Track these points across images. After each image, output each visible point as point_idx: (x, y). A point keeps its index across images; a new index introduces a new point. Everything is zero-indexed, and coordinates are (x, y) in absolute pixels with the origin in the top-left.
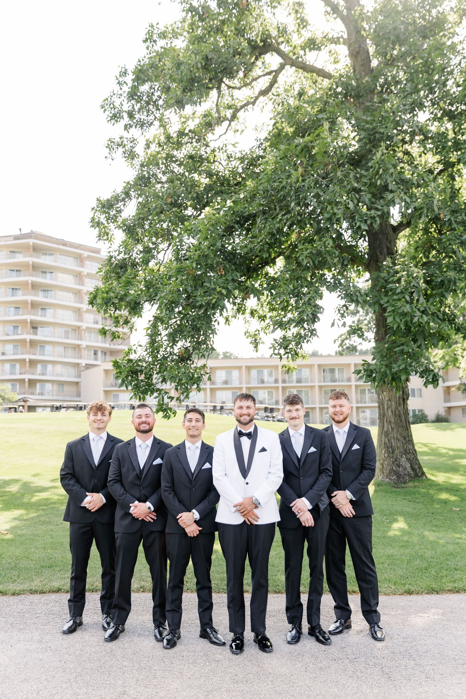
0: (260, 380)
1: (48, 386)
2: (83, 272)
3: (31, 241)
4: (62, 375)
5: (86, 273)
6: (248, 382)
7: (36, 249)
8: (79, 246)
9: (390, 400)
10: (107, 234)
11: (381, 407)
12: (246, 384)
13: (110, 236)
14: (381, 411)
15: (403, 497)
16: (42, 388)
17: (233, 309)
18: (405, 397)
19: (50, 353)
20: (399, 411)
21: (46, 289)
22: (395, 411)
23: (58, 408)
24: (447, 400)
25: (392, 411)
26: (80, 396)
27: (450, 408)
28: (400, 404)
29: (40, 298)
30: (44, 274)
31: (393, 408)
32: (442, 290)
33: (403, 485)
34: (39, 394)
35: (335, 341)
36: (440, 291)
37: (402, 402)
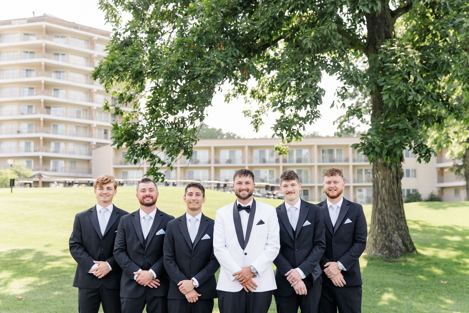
0: (261, 160)
1: (61, 164)
2: (94, 54)
3: (44, 24)
4: (74, 153)
5: (96, 56)
6: (251, 161)
7: (49, 32)
8: (90, 30)
9: (384, 179)
10: (115, 16)
11: (376, 185)
12: (249, 163)
13: (118, 18)
14: (376, 190)
15: (394, 271)
16: (56, 165)
18: (399, 176)
19: (62, 133)
20: (393, 190)
21: (58, 70)
22: (389, 190)
23: (71, 184)
24: (440, 180)
25: (386, 190)
26: (91, 173)
27: (443, 188)
28: (393, 183)
29: (53, 79)
30: (56, 56)
31: (387, 186)
33: (394, 260)
34: (52, 171)
35: (334, 123)
37: (395, 181)
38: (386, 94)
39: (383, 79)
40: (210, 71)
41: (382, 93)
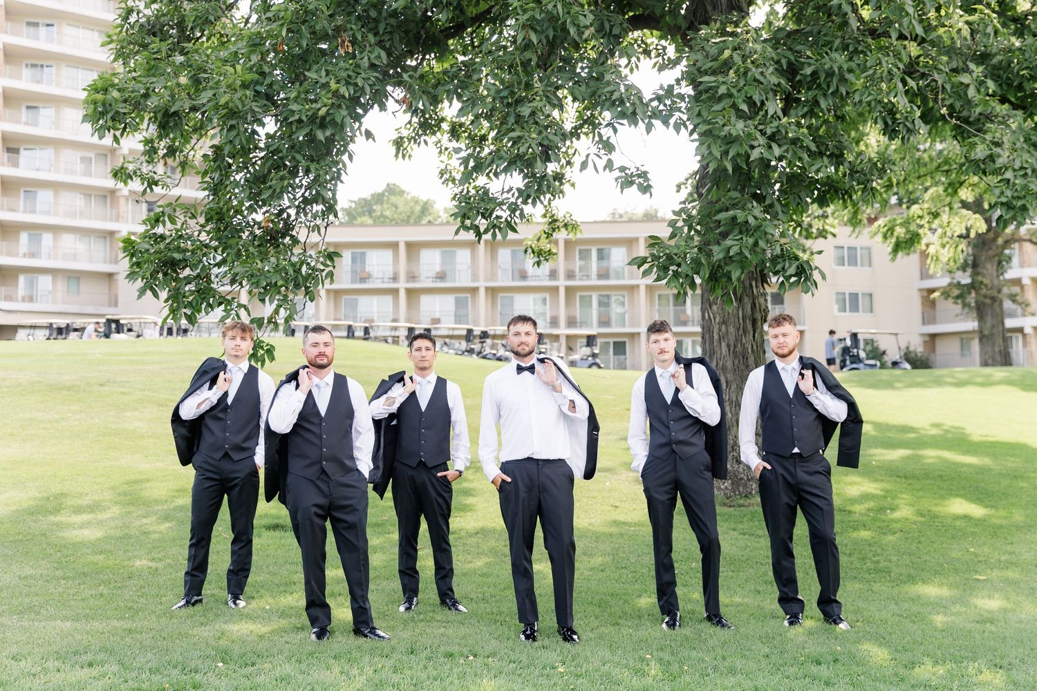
1: (45, 282)
4: (75, 257)
12: (486, 280)
16: (31, 285)
17: (410, 122)
19: (46, 208)
21: (38, 61)
23: (61, 332)
24: (928, 319)
26: (116, 305)
27: (933, 336)
29: (24, 82)
30: (32, 29)
33: (741, 502)
34: (23, 300)
35: (679, 187)
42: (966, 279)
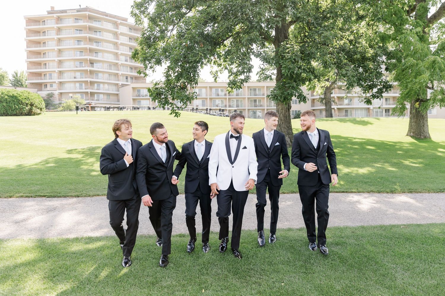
1: (101, 96)
3: (87, 13)
4: (108, 90)
5: (119, 33)
6: (211, 95)
7: (90, 18)
9: (282, 109)
12: (209, 96)
13: (141, 22)
16: (98, 96)
18: (289, 108)
19: (101, 78)
20: (286, 115)
21: (97, 41)
22: (284, 115)
23: (108, 109)
24: (313, 106)
26: (119, 102)
29: (94, 46)
30: (96, 33)
31: (283, 113)
32: (309, 57)
34: (96, 100)
36: (308, 58)
37: (287, 110)
38: (284, 69)
39: (282, 61)
40: (196, 59)
41: (282, 69)
42: (323, 96)
